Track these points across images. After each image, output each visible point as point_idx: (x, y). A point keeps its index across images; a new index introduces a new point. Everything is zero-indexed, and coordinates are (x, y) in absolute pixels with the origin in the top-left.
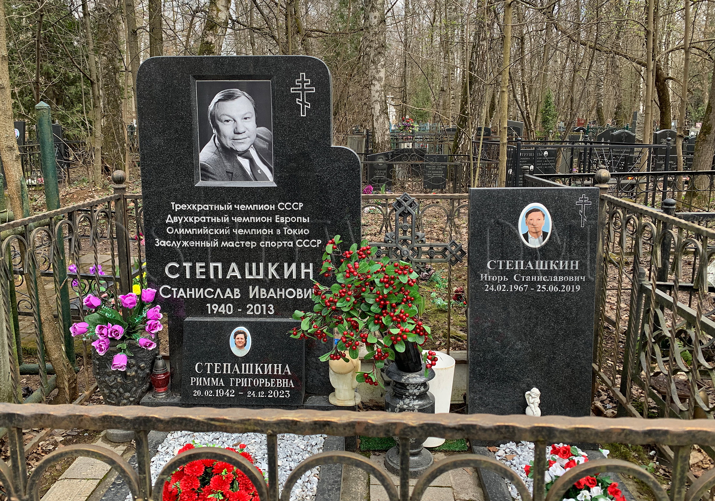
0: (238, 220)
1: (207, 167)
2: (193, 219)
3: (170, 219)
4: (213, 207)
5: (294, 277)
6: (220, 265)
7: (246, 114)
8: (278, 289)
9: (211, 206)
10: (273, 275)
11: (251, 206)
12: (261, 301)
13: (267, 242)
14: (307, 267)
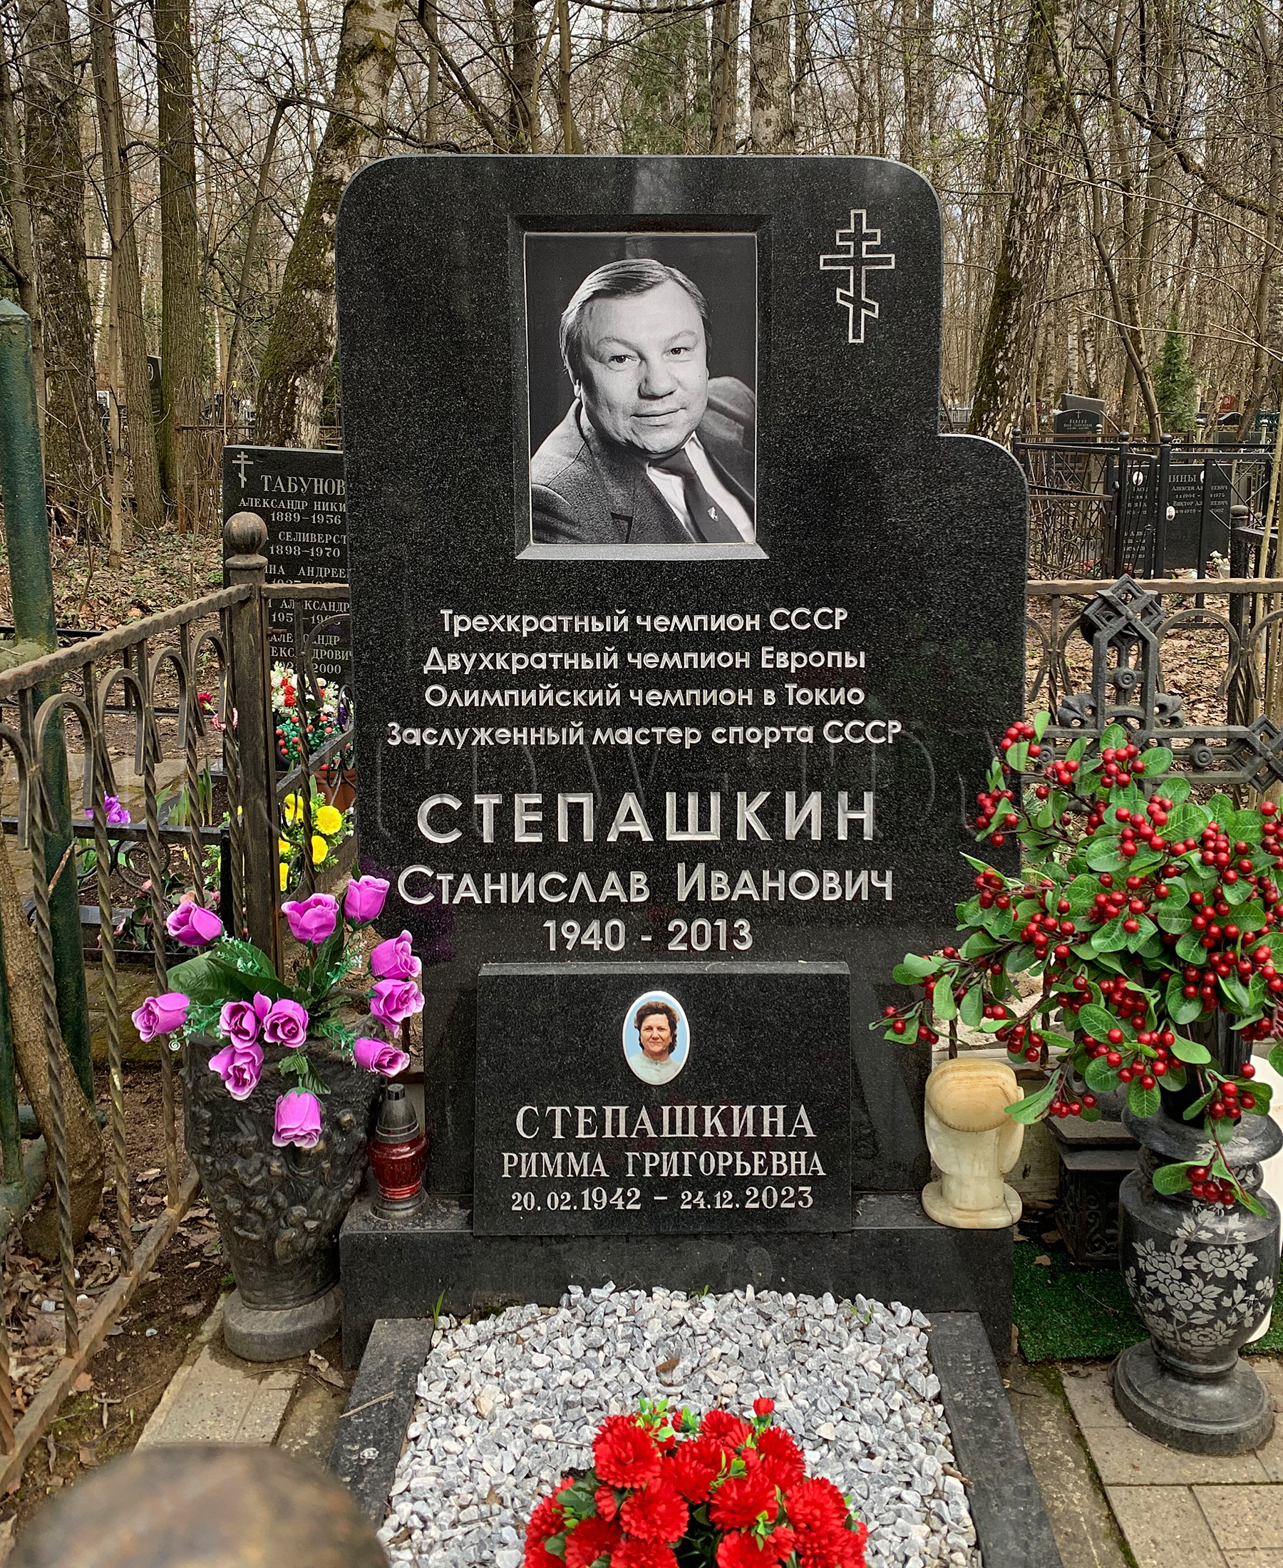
0: (649, 660)
1: (555, 501)
2: (508, 661)
3: (435, 662)
4: (572, 623)
5: (816, 835)
6: (586, 800)
7: (676, 337)
8: (766, 874)
9: (565, 620)
10: (750, 830)
11: (686, 619)
12: (714, 910)
13: (733, 730)
14: (856, 804)
